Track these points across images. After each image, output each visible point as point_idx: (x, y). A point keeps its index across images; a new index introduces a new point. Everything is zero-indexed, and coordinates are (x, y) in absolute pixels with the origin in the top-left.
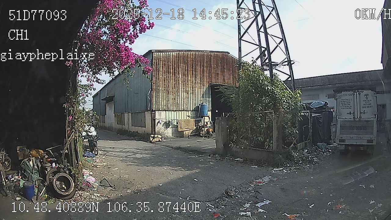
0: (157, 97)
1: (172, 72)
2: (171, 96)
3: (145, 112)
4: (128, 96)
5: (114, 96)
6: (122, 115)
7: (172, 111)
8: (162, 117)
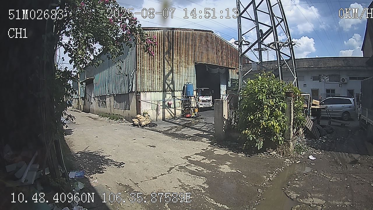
0: (142, 77)
3: (128, 93)
5: (94, 78)
6: (103, 97)
7: (158, 91)
8: (147, 98)
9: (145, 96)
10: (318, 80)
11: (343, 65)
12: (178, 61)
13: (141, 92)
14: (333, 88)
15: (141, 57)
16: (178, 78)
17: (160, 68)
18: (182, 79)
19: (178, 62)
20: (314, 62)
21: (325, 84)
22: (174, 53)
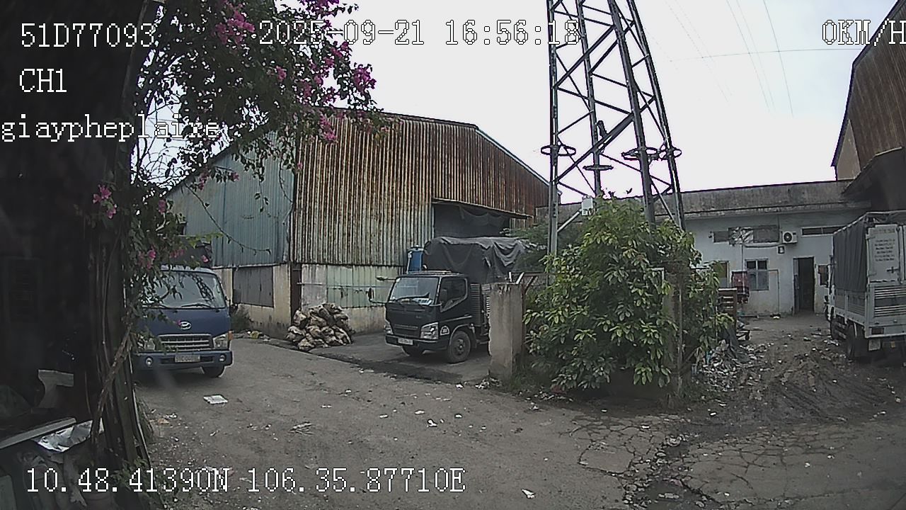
0: (307, 228)
1: (344, 165)
2: (341, 226)
3: (272, 266)
4: (224, 223)
7: (343, 265)
8: (317, 280)
9: (313, 275)
10: (725, 241)
11: (786, 202)
12: (393, 193)
13: (305, 264)
14: (763, 258)
15: (306, 179)
16: (393, 234)
17: (350, 208)
18: (401, 237)
19: (392, 196)
20: (718, 197)
21: (744, 247)
22: (385, 175)
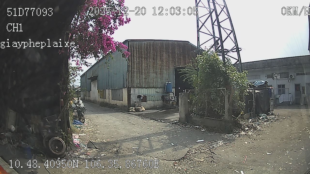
0: (132, 77)
1: (144, 57)
2: (143, 76)
3: (122, 89)
4: (109, 76)
5: (98, 76)
6: (104, 91)
7: (144, 88)
9: (135, 91)
10: (271, 78)
11: (291, 64)
13: (132, 88)
14: (283, 84)
15: (132, 62)
16: (161, 78)
17: (146, 70)
19: (160, 66)
21: (277, 80)
22: (158, 59)
